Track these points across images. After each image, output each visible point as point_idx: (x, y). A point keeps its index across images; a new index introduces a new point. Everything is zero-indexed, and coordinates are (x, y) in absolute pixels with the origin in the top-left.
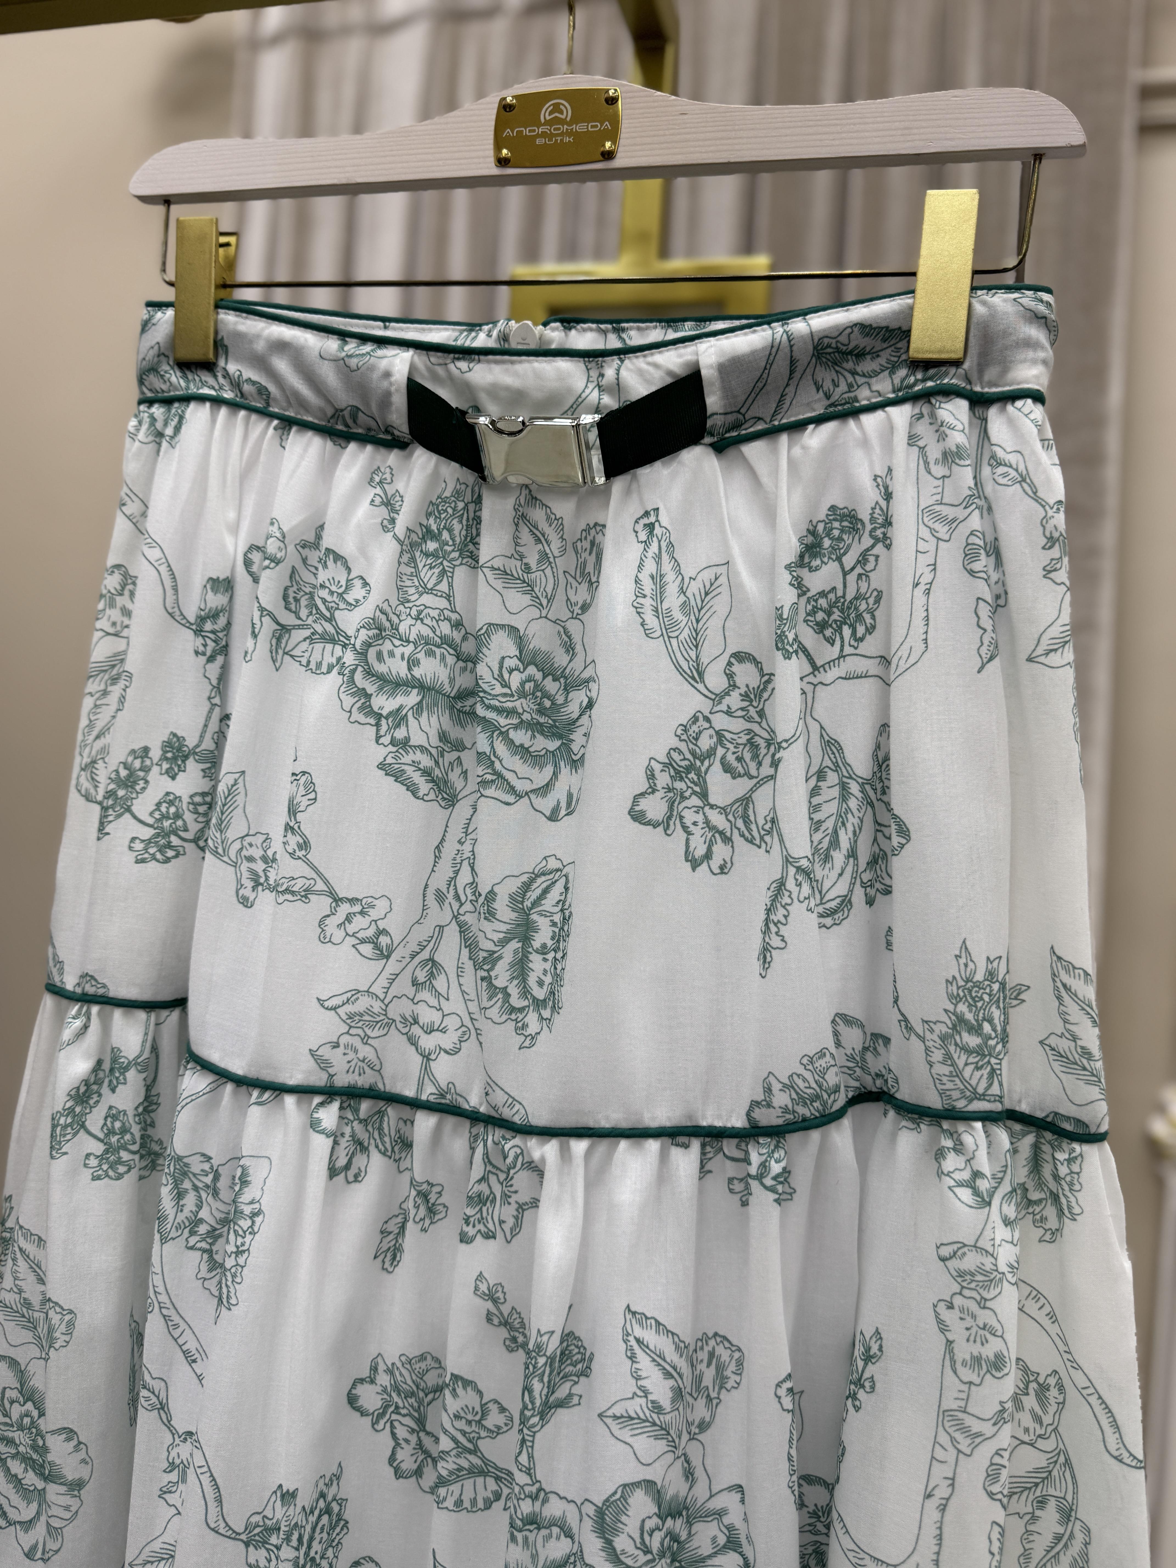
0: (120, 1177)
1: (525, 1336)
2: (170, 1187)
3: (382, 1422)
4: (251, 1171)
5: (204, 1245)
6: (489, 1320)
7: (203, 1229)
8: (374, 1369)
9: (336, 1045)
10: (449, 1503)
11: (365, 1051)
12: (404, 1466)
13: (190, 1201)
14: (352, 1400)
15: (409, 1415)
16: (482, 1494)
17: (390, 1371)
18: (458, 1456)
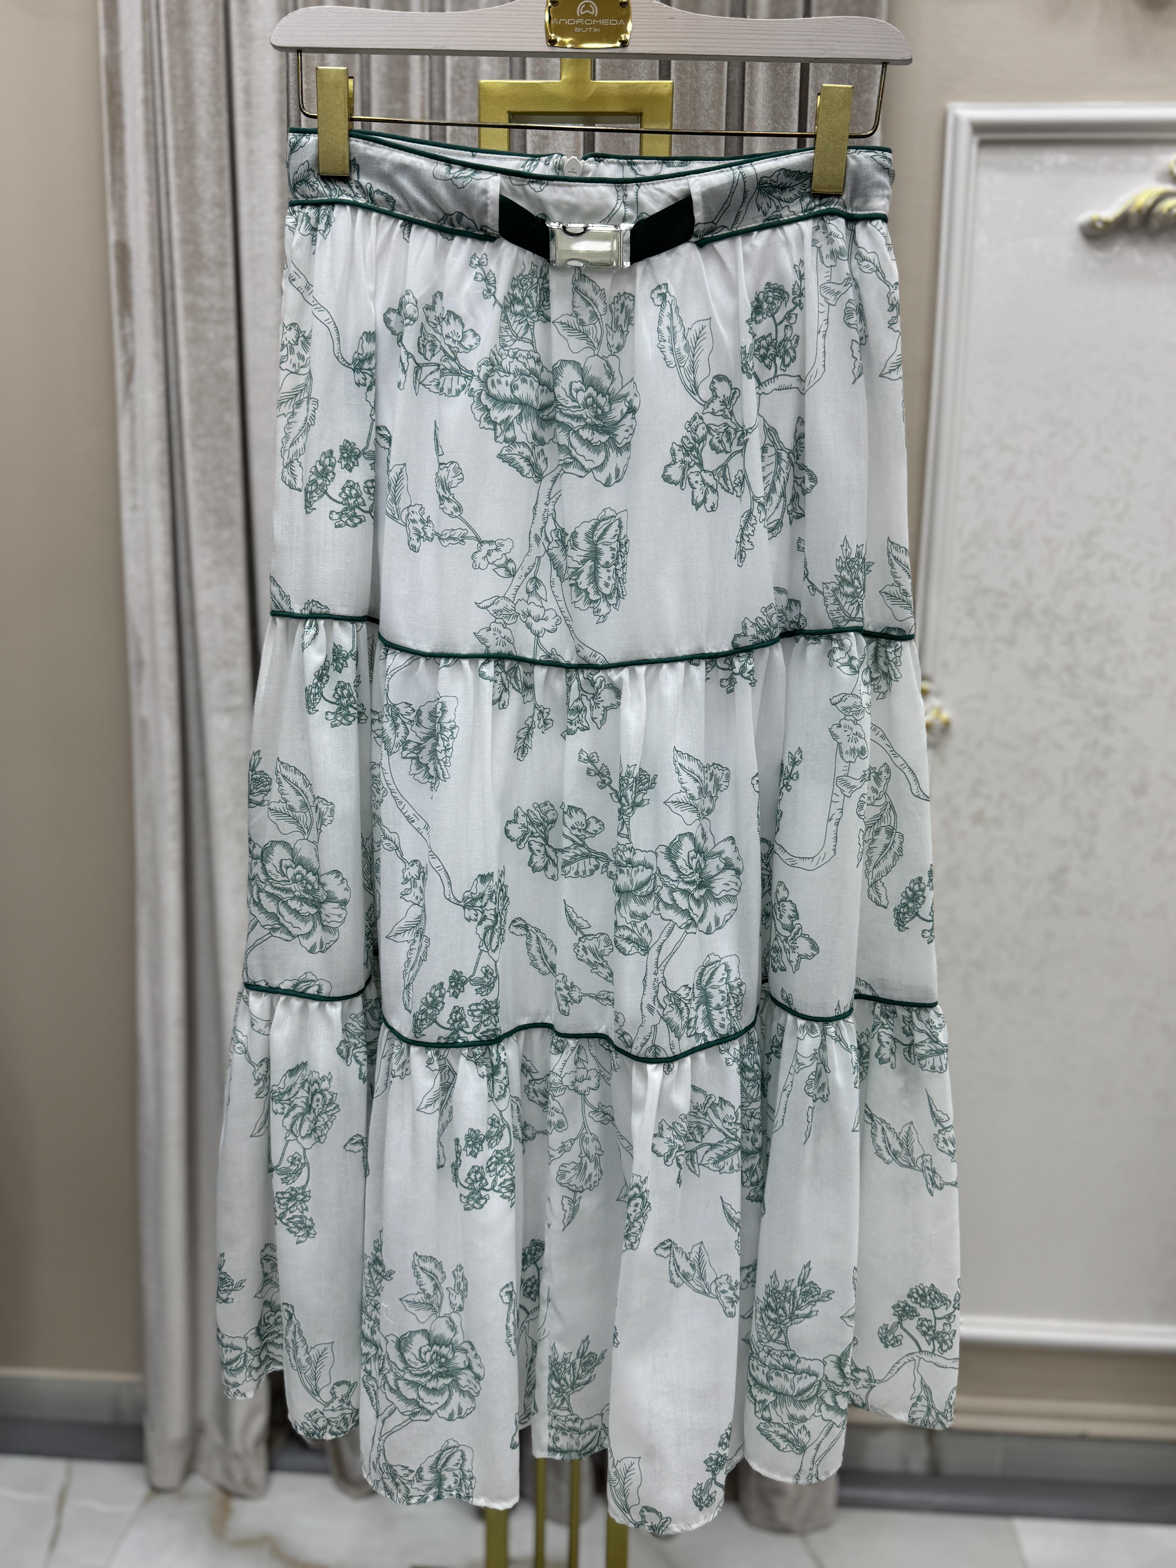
0: (350, 723)
1: (610, 779)
2: (390, 722)
3: (523, 844)
4: (447, 704)
5: (412, 755)
6: (588, 773)
7: (410, 746)
8: (516, 815)
9: (489, 629)
10: (572, 874)
11: (505, 632)
12: (537, 865)
13: (401, 730)
14: (507, 832)
15: (540, 836)
16: (588, 867)
17: (526, 815)
18: (575, 848)
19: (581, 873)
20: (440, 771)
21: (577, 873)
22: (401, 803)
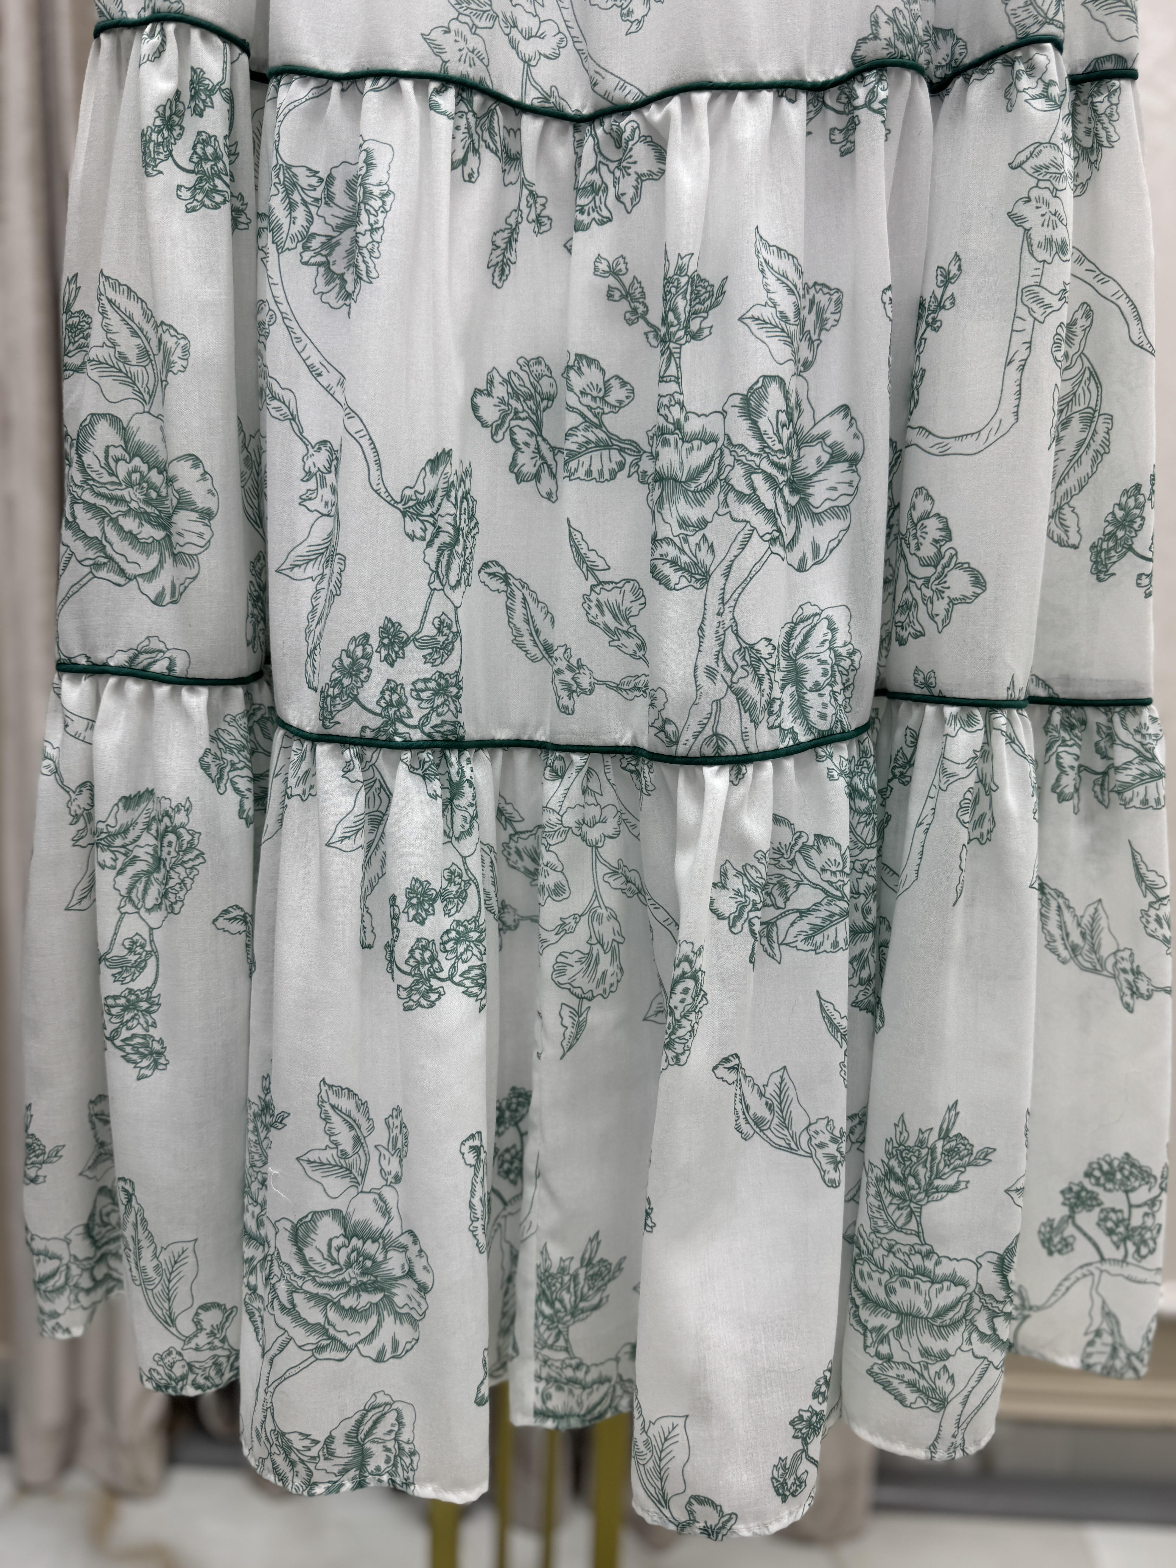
0: (217, 206)
1: (646, 306)
2: (281, 196)
3: (501, 433)
4: (375, 154)
5: (319, 259)
6: (610, 296)
7: (315, 244)
8: (490, 382)
9: (447, 31)
10: (581, 473)
11: (474, 42)
12: (525, 470)
13: (300, 213)
14: (475, 408)
15: (529, 418)
16: (608, 466)
17: (507, 382)
18: (586, 430)
19: (595, 474)
20: (362, 266)
21: (589, 473)
22: (299, 340)
